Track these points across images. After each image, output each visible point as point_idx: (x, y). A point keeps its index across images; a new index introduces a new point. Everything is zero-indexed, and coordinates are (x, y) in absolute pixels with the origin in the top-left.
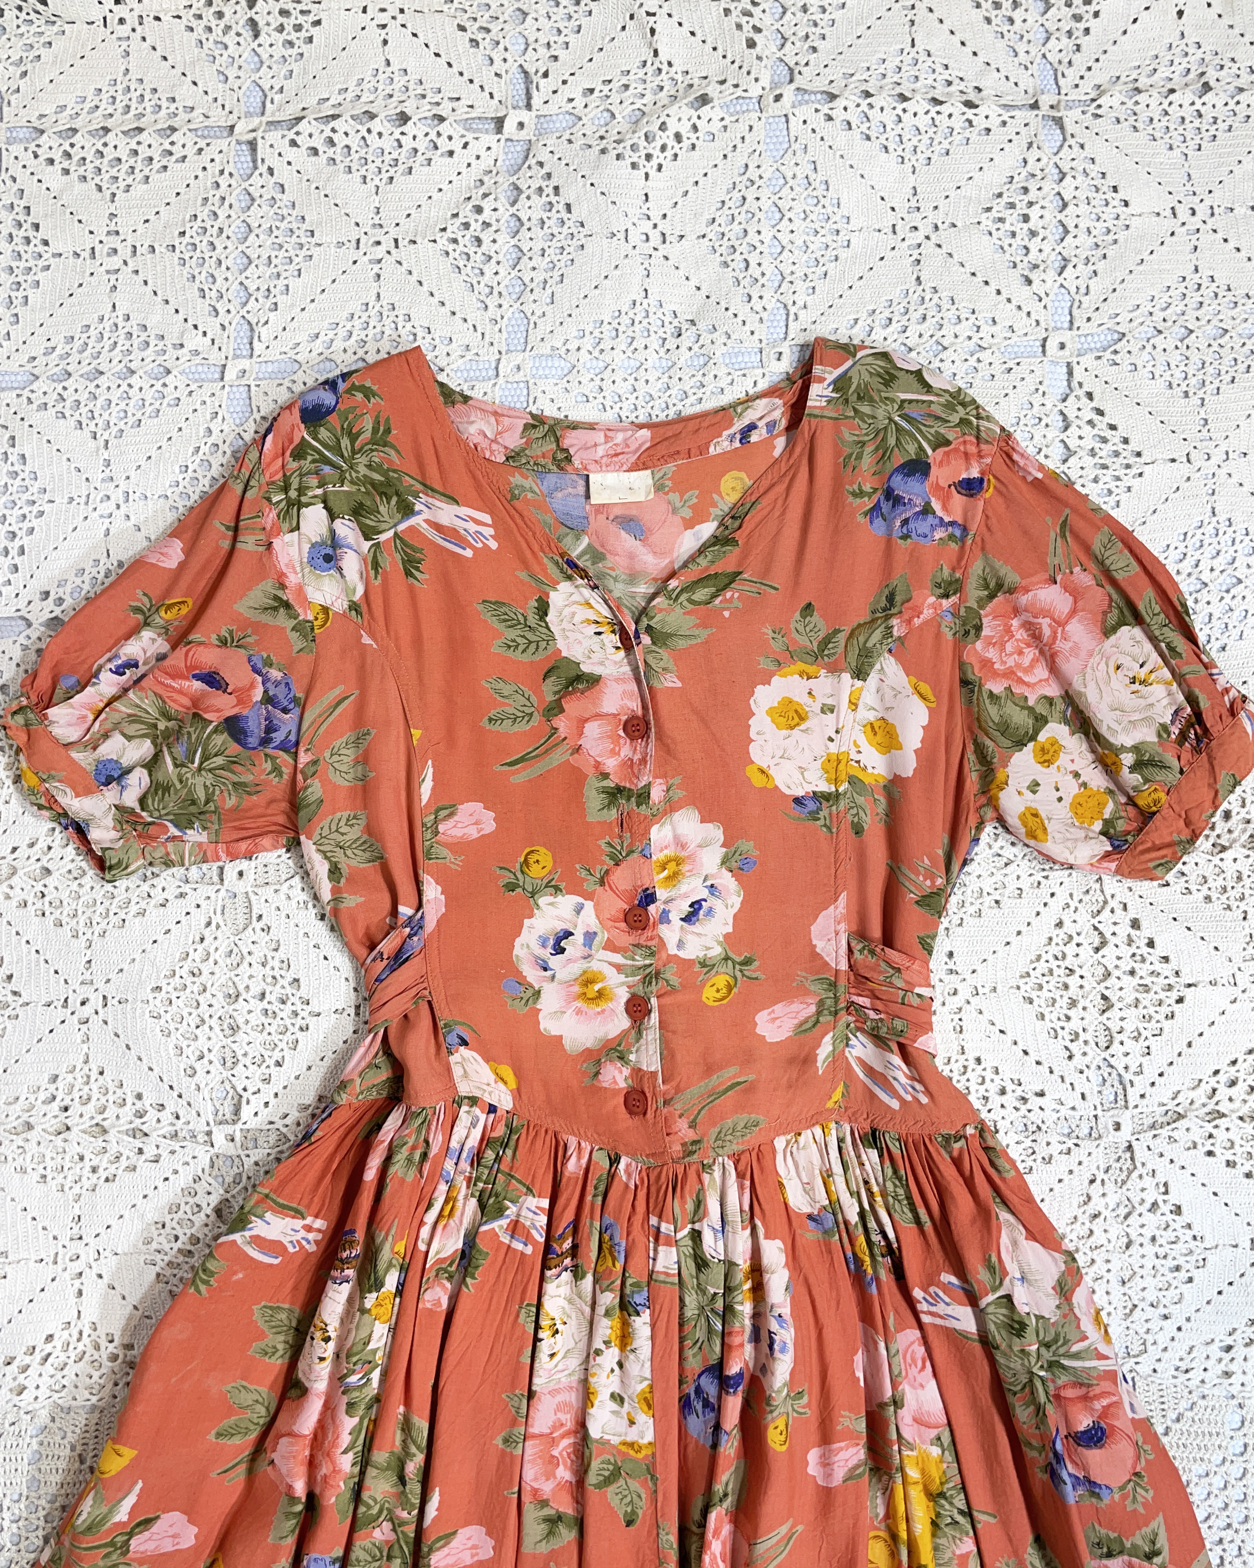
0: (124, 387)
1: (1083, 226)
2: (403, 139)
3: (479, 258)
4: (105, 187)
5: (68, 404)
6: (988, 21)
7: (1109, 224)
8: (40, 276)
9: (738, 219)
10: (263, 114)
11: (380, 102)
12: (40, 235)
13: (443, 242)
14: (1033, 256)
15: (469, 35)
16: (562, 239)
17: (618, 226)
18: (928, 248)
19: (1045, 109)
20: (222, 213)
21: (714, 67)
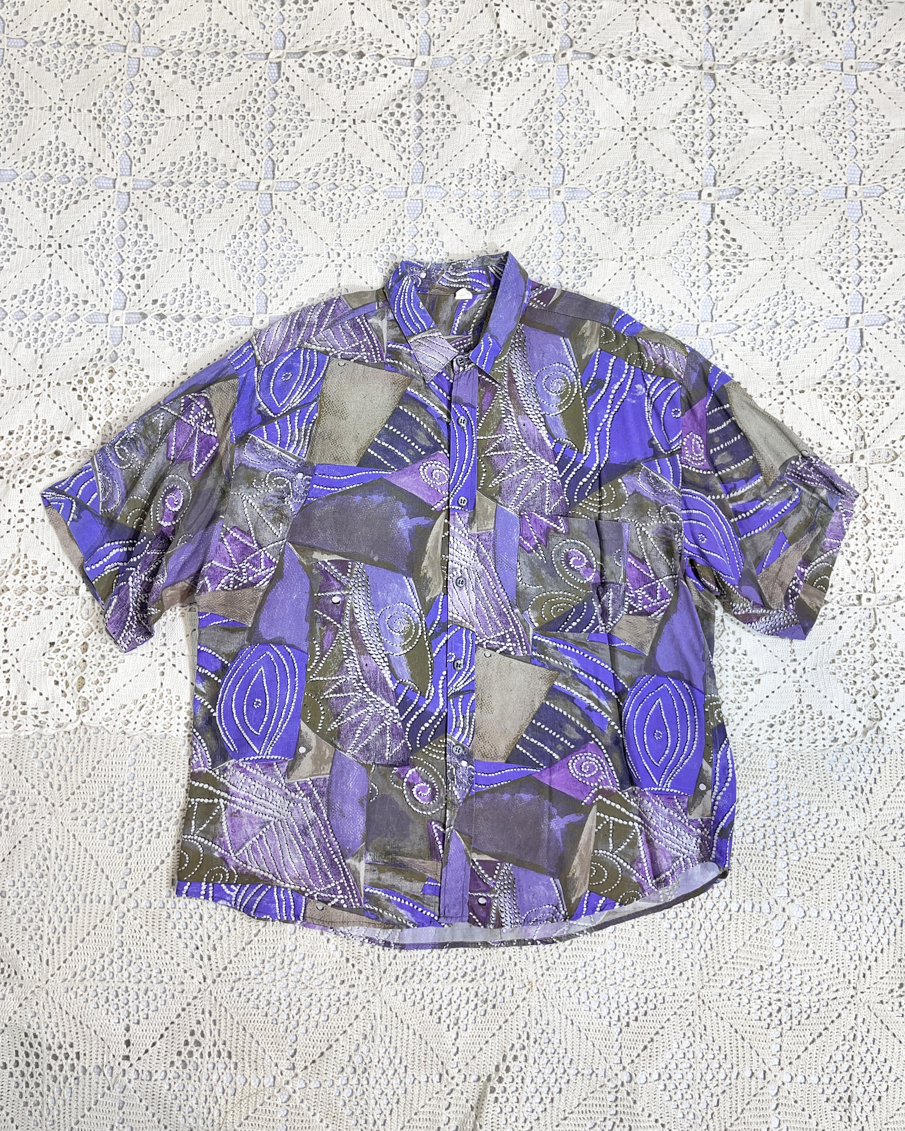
0: (203, 191)
1: (723, 132)
2: (360, 66)
3: (399, 132)
4: (196, 82)
5: (172, 199)
6: (678, 19)
7: (737, 132)
8: (159, 129)
9: (540, 119)
10: (284, 48)
11: (348, 45)
12: (160, 107)
13: (379, 122)
14: (696, 147)
15: (398, 11)
16: (443, 124)
17: (475, 118)
18: (641, 140)
19: (706, 68)
20: (260, 100)
21: (529, 36)
